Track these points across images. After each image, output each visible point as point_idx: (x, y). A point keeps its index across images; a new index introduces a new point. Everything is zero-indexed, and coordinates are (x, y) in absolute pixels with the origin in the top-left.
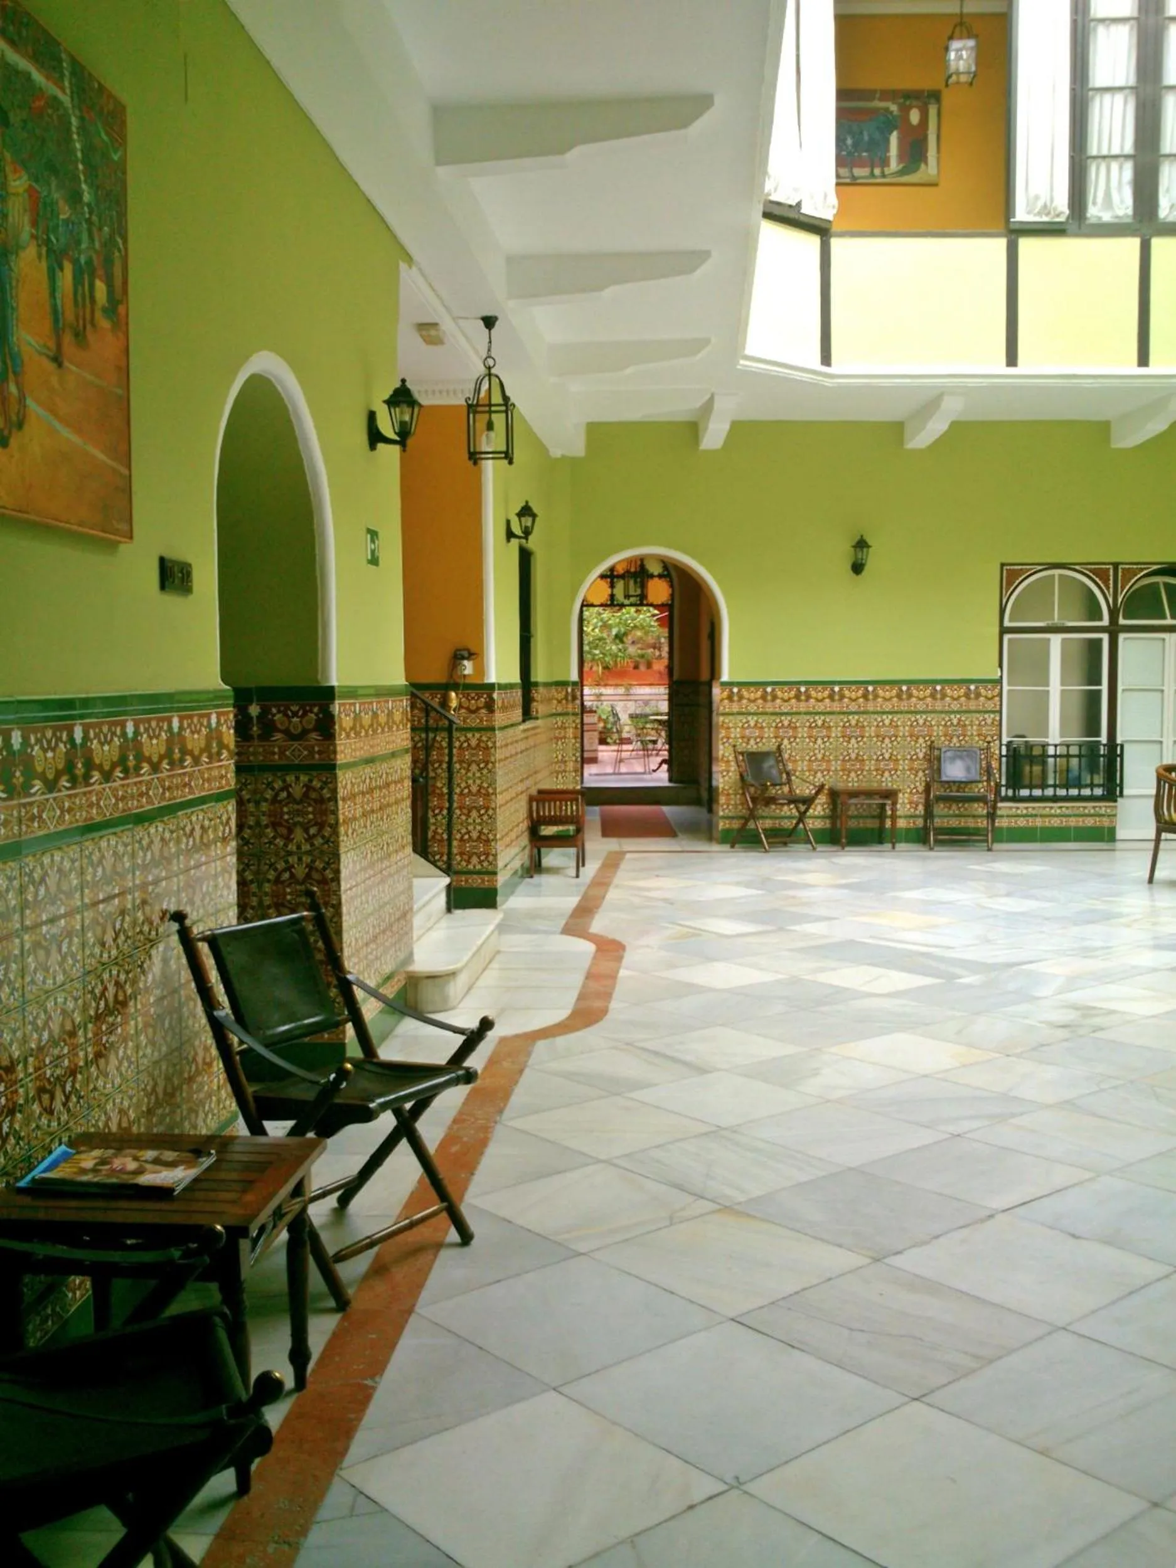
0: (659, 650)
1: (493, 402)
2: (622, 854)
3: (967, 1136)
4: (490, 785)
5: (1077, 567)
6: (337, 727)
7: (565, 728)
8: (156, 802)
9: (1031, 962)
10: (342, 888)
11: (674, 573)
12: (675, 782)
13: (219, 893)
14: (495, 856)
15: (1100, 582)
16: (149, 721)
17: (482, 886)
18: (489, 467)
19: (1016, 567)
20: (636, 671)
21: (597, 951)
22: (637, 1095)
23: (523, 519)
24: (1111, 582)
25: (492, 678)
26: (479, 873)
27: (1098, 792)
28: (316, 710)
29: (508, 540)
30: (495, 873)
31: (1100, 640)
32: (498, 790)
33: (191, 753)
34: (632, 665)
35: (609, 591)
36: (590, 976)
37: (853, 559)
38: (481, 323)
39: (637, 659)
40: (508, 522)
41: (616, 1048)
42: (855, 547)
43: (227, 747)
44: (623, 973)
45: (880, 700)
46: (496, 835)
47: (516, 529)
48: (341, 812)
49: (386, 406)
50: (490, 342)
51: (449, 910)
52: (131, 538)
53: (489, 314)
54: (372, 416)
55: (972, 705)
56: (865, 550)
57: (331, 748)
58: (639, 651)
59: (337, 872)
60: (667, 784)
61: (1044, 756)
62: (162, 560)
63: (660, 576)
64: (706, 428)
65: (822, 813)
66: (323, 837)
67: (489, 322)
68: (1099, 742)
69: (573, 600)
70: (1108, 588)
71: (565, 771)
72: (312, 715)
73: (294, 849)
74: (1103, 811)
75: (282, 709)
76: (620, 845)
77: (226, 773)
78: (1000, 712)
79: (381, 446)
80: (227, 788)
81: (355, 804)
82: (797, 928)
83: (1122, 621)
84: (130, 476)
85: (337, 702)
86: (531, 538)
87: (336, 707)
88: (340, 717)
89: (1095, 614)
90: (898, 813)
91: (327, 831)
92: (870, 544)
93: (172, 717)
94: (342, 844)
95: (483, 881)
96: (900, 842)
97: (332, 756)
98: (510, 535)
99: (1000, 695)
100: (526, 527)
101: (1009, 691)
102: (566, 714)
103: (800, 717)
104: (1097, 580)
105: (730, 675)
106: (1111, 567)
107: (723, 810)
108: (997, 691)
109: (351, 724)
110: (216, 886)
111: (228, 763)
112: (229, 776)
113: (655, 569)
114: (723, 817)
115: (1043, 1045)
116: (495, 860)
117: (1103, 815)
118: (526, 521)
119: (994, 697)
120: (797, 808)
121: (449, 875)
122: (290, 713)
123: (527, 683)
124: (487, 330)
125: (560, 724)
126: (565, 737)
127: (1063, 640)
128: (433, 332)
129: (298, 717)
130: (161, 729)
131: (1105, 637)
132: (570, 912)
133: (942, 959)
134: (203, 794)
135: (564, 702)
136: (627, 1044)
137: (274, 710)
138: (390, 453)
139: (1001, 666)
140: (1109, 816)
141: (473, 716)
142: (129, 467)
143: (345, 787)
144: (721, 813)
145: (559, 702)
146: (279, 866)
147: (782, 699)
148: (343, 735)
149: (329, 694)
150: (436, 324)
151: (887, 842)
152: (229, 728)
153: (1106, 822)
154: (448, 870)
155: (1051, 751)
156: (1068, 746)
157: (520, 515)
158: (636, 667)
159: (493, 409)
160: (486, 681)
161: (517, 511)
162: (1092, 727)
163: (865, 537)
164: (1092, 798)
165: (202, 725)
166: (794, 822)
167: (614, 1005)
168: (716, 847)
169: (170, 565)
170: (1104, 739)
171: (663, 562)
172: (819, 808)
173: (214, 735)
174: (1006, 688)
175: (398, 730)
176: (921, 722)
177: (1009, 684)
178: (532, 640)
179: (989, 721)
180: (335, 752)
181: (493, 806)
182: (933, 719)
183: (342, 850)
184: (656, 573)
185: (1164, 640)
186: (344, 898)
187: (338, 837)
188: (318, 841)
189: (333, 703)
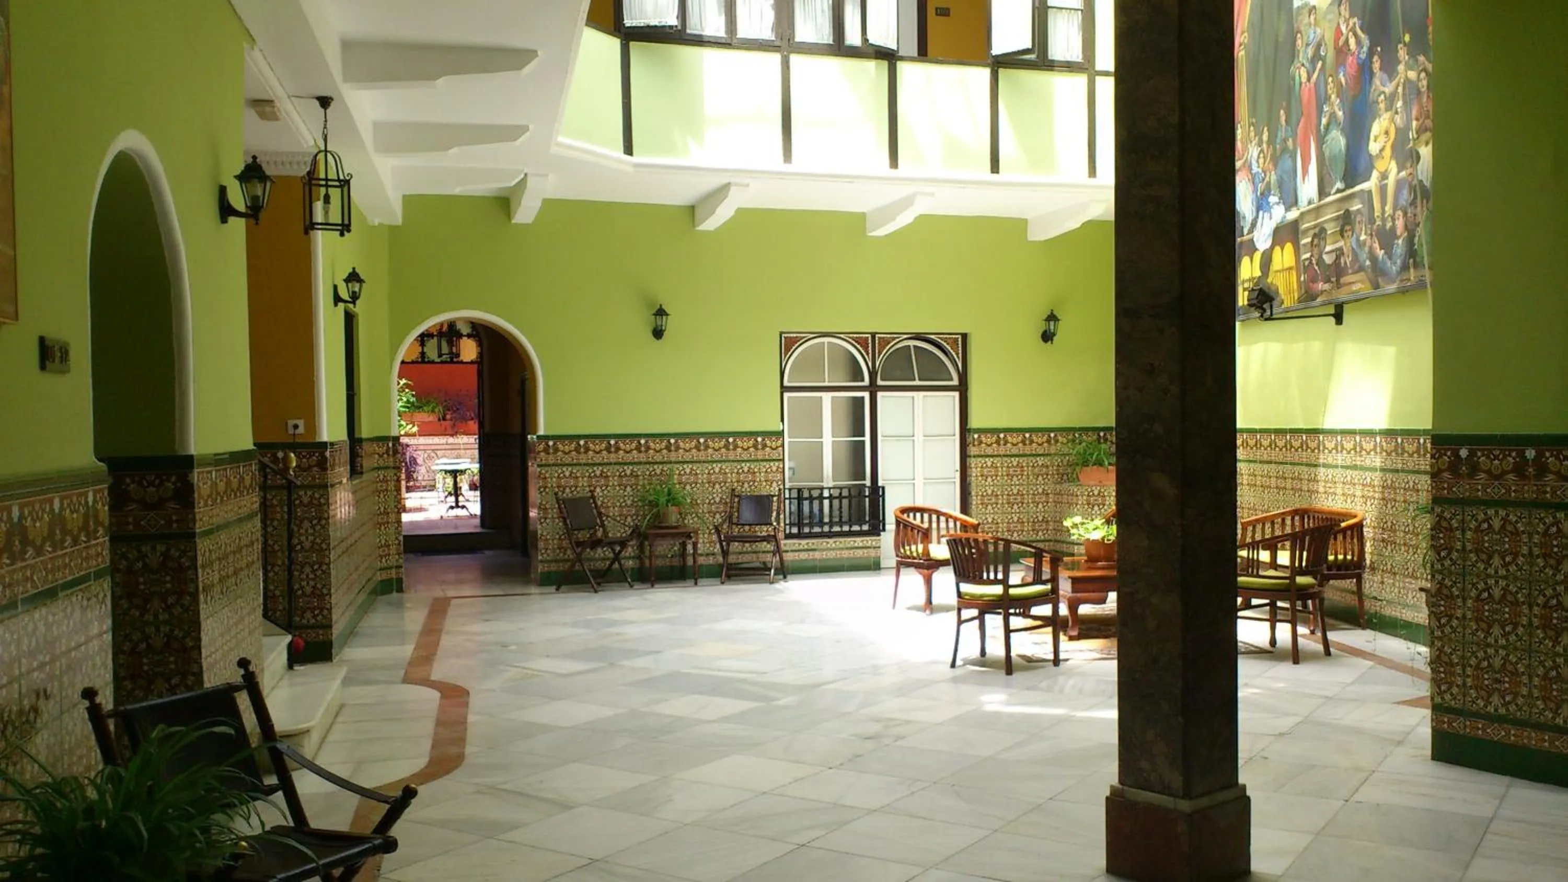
1: (329, 177)
2: (448, 599)
3: (813, 844)
4: (323, 541)
5: (842, 336)
6: (196, 495)
7: (387, 481)
8: (39, 586)
9: (832, 682)
10: (203, 655)
11: (481, 332)
12: (488, 528)
13: (97, 673)
14: (330, 610)
15: (861, 349)
16: (32, 504)
17: (316, 640)
18: (320, 238)
19: (792, 335)
21: (442, 698)
22: (509, 836)
23: (350, 285)
24: (870, 348)
25: (325, 437)
26: (313, 627)
27: (865, 528)
28: (173, 479)
29: (336, 305)
30: (330, 627)
31: (863, 398)
32: (332, 546)
33: (70, 532)
35: (420, 349)
36: (439, 723)
37: (654, 325)
38: (317, 103)
40: (335, 287)
41: (479, 792)
42: (655, 315)
43: (102, 524)
44: (471, 718)
45: (681, 451)
46: (330, 590)
47: (344, 294)
48: (200, 579)
49: (237, 183)
50: (326, 121)
51: (290, 666)
52: (17, 319)
53: (324, 94)
54: (223, 191)
55: (760, 454)
56: (664, 318)
57: (190, 516)
59: (199, 639)
60: (479, 530)
61: (821, 498)
62: (42, 340)
63: (469, 336)
64: (519, 204)
65: (632, 554)
66: (182, 606)
67: (325, 102)
68: (864, 485)
69: (392, 360)
70: (868, 354)
71: (388, 523)
72: (170, 485)
73: (151, 618)
74: (869, 544)
75: (137, 479)
76: (443, 590)
77: (102, 550)
78: (783, 460)
79: (232, 220)
80: (103, 566)
81: (213, 571)
82: (626, 663)
83: (880, 382)
84: (15, 255)
85: (196, 471)
86: (358, 302)
87: (196, 476)
88: (199, 487)
89: (858, 375)
90: (699, 552)
91: (187, 600)
92: (668, 312)
93: (54, 497)
94: (202, 612)
95: (318, 634)
96: (702, 577)
97: (191, 525)
98: (337, 299)
99: (783, 446)
100: (354, 292)
101: (790, 442)
102: (386, 468)
103: (611, 467)
104: (858, 346)
105: (545, 430)
106: (869, 336)
107: (542, 554)
108: (780, 442)
109: (208, 492)
110: (94, 665)
111: (103, 539)
112: (104, 553)
113: (465, 330)
114: (541, 561)
115: (858, 756)
116: (331, 614)
117: (869, 547)
118: (353, 287)
119: (777, 447)
120: (613, 550)
121: (290, 633)
122: (145, 483)
123: (354, 440)
124: (323, 110)
125: (381, 477)
126: (387, 490)
127: (833, 398)
128: (268, 109)
129: (154, 486)
130: (44, 510)
131: (866, 395)
132: (407, 661)
133: (755, 684)
134: (82, 573)
135: (385, 456)
136: (491, 788)
137: (128, 480)
138: (238, 225)
139: (782, 420)
140: (875, 548)
141: (305, 474)
142: (15, 249)
143: (204, 555)
144: (540, 558)
145: (381, 456)
146: (134, 638)
147: (594, 451)
148: (202, 504)
149: (188, 462)
150: (272, 101)
151: (690, 578)
152: (103, 505)
153: (872, 553)
154: (288, 627)
155: (826, 494)
156: (841, 488)
157: (347, 280)
159: (330, 183)
160: (318, 440)
161: (345, 277)
162: (858, 473)
163: (663, 307)
164: (860, 534)
165: (80, 504)
166: (608, 563)
167: (469, 750)
168: (534, 590)
169: (51, 344)
170: (868, 482)
171: (472, 323)
172: (630, 549)
173: (90, 515)
174: (787, 440)
175: (248, 494)
176: (717, 470)
177: (790, 437)
178: (356, 397)
179: (774, 469)
180: (194, 521)
181: (327, 560)
182: (727, 467)
183: (202, 616)
184: (465, 333)
185: (913, 398)
186: (205, 666)
187: (198, 605)
188: (177, 610)
189: (191, 472)
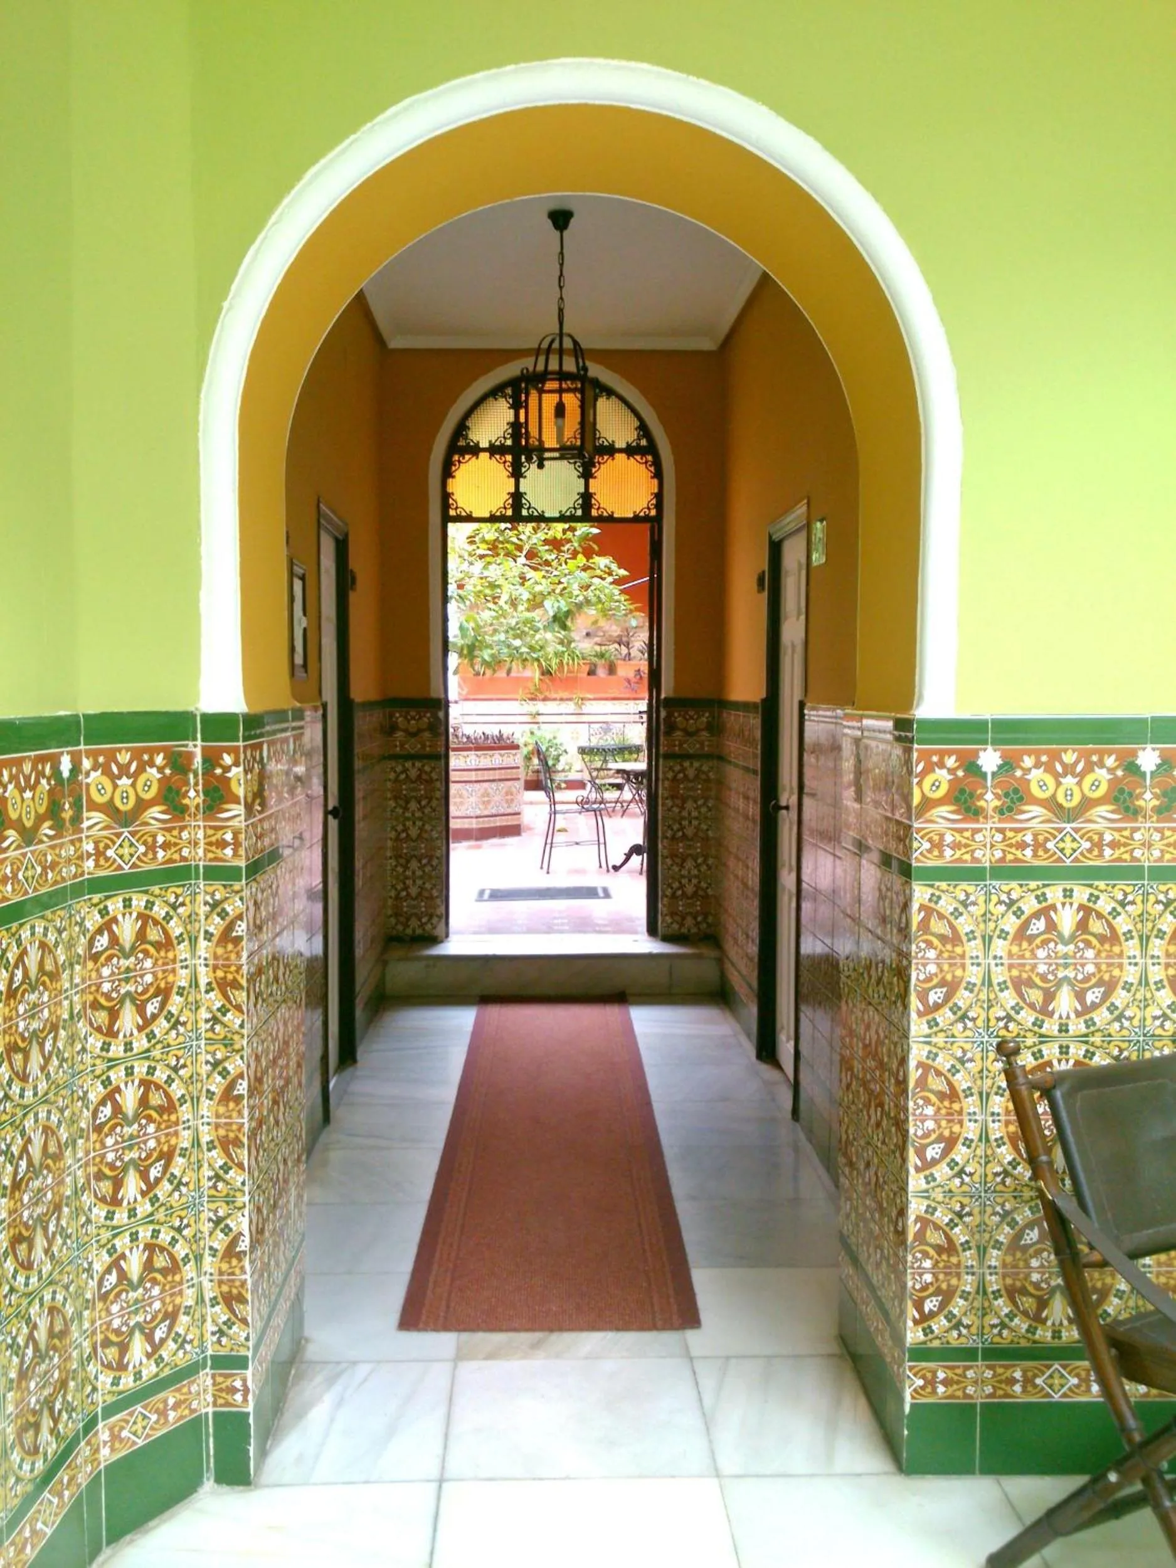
0: (627, 645)
20: (592, 677)
34: (586, 669)
39: (595, 660)
58: (598, 648)
102: (178, 874)
114: (921, 1353)
158: (591, 673)
